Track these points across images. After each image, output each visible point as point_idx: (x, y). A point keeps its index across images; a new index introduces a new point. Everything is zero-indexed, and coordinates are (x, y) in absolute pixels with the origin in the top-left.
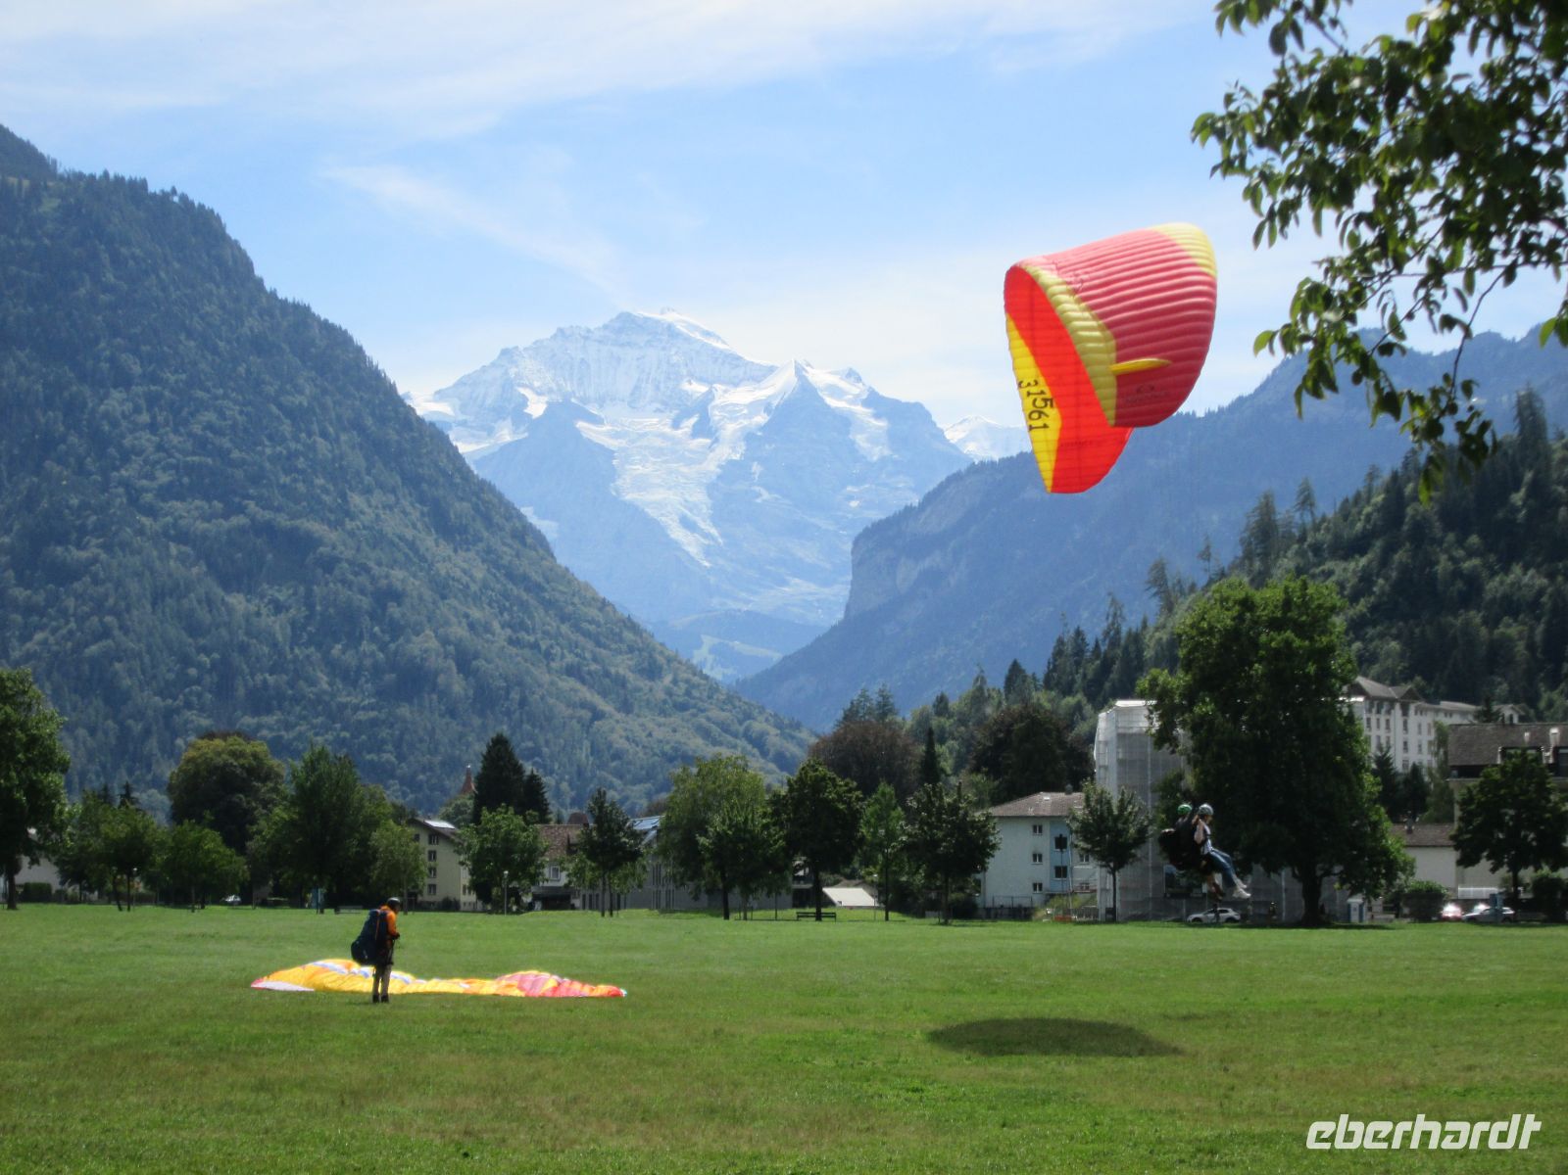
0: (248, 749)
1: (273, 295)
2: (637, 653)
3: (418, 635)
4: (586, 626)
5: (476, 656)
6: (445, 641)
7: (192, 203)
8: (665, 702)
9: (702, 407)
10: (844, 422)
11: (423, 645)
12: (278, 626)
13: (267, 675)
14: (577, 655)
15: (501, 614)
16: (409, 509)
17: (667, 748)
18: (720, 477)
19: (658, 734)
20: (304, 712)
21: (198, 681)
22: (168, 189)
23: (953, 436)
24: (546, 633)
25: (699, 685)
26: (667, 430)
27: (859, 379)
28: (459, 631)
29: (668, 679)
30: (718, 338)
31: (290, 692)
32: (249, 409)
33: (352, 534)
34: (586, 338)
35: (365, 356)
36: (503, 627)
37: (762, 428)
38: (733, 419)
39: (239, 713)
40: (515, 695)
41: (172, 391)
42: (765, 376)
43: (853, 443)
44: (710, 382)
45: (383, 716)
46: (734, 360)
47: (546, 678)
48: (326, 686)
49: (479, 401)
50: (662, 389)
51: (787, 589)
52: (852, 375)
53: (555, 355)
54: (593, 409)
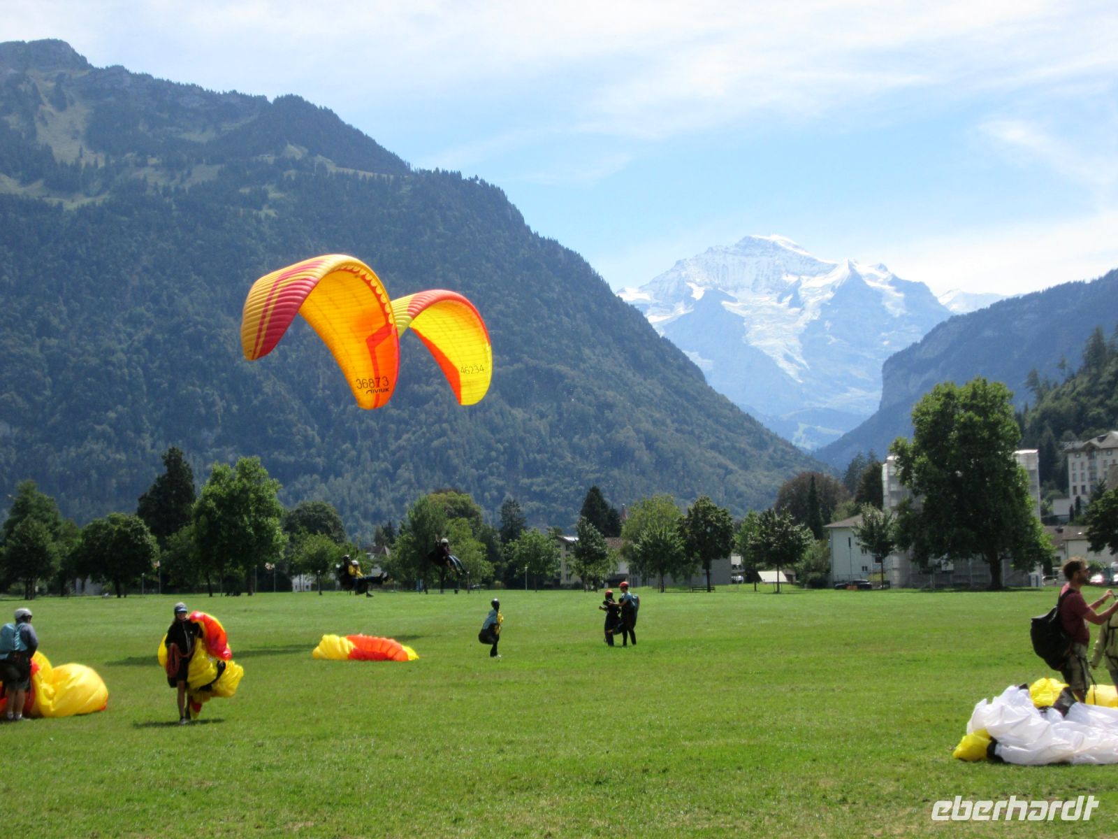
0: (460, 498)
1: (536, 235)
2: (752, 435)
3: (622, 429)
4: (723, 420)
5: (656, 440)
6: (638, 431)
7: (487, 185)
8: (768, 463)
9: (794, 290)
10: (878, 295)
11: (625, 435)
12: (542, 426)
13: (536, 455)
14: (717, 437)
15: (672, 415)
16: (618, 356)
17: (770, 490)
18: (806, 330)
19: (765, 481)
20: (559, 475)
21: (497, 459)
22: (473, 177)
23: (943, 301)
24: (699, 425)
25: (789, 453)
26: (775, 304)
27: (886, 270)
28: (646, 426)
29: (771, 450)
30: (803, 249)
31: (549, 464)
32: (524, 301)
33: (584, 371)
34: (726, 252)
35: (591, 269)
36: (673, 422)
37: (831, 301)
38: (813, 296)
39: (520, 477)
40: (679, 462)
41: (478, 293)
42: (831, 270)
43: (884, 307)
44: (799, 275)
45: (603, 476)
46: (812, 261)
47: (698, 451)
48: (570, 460)
49: (665, 291)
50: (771, 280)
51: (848, 394)
52: (882, 267)
53: (707, 263)
54: (731, 293)
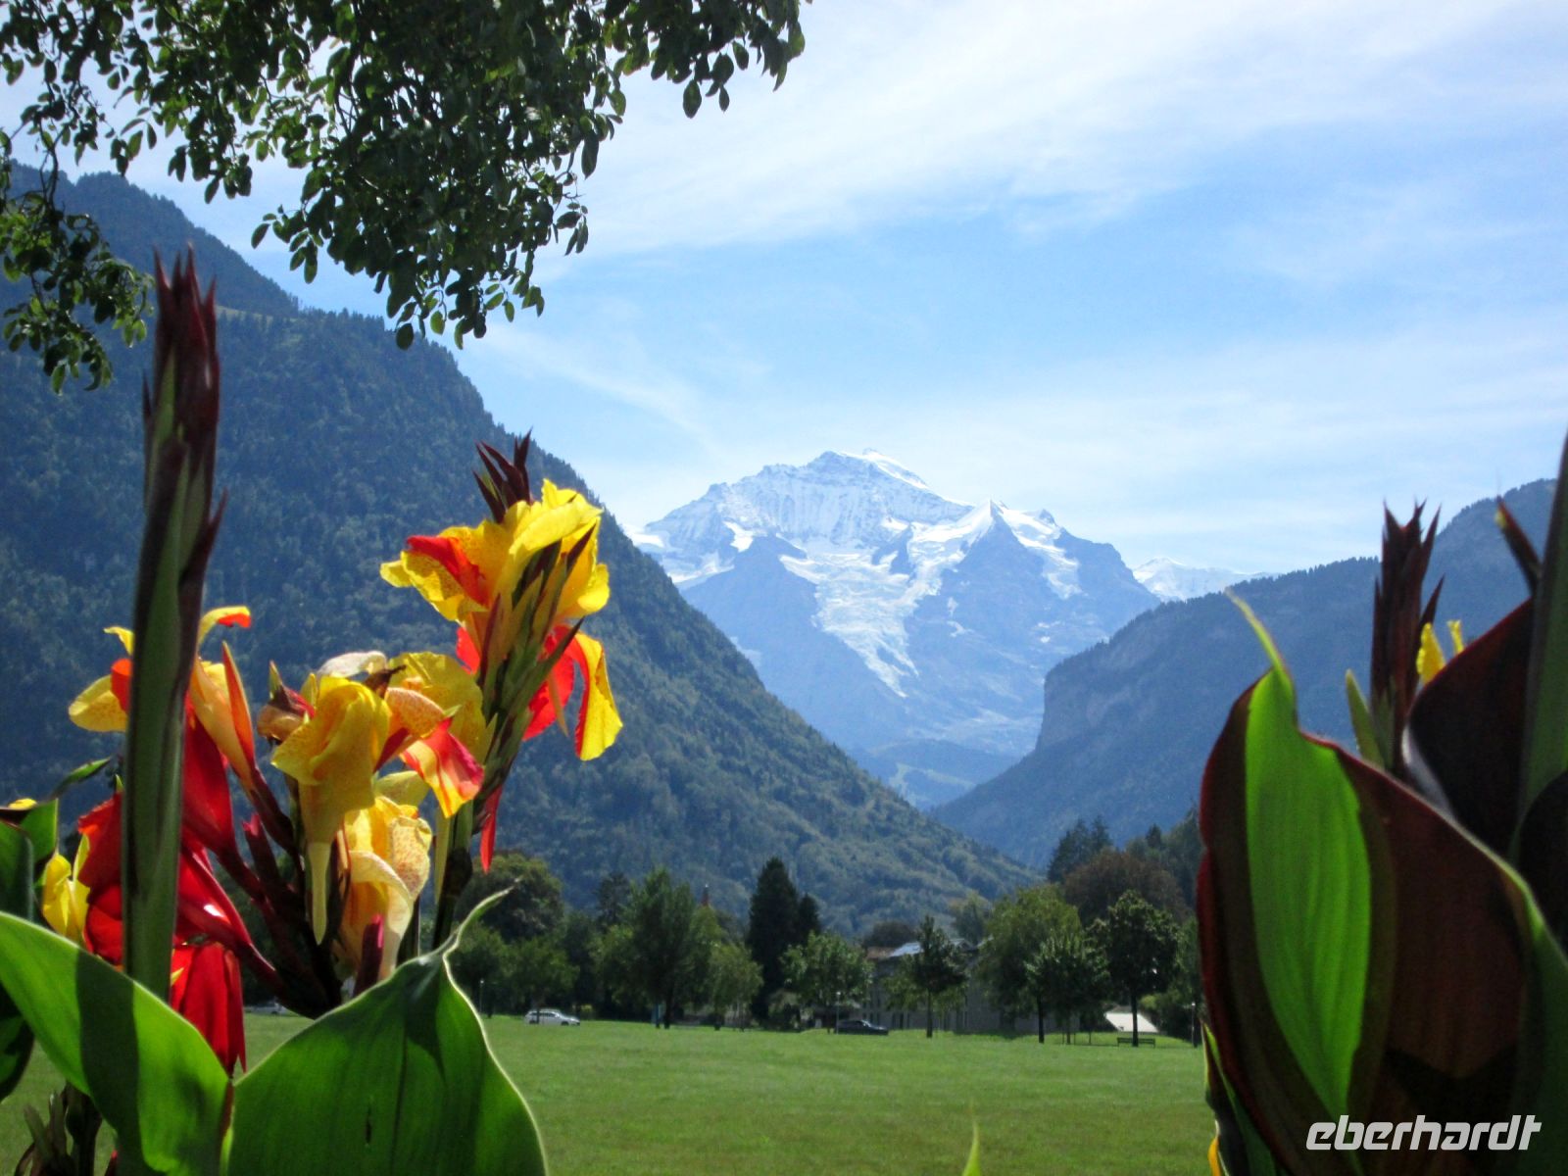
1: (501, 429)
2: (841, 779)
3: (634, 757)
4: (792, 751)
5: (690, 779)
6: (660, 764)
8: (868, 827)
9: (900, 545)
10: (1037, 561)
11: (640, 767)
14: (786, 780)
15: (713, 739)
16: (628, 637)
17: (870, 872)
18: (916, 612)
19: (862, 857)
23: (1140, 576)
24: (755, 758)
25: (900, 811)
26: (868, 565)
27: (1052, 520)
28: (673, 754)
29: (870, 805)
30: (917, 478)
31: (512, 809)
34: (791, 476)
36: (715, 752)
37: (958, 565)
38: (931, 556)
40: (726, 817)
41: (405, 519)
42: (961, 516)
43: (1045, 580)
44: (909, 521)
45: (600, 834)
46: (933, 500)
47: (756, 801)
48: (546, 805)
49: (688, 534)
50: (863, 526)
51: (979, 720)
52: (1045, 516)
53: (761, 492)
54: (797, 544)
